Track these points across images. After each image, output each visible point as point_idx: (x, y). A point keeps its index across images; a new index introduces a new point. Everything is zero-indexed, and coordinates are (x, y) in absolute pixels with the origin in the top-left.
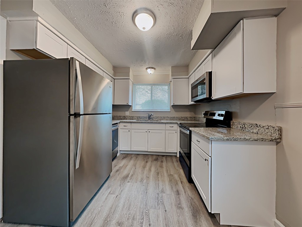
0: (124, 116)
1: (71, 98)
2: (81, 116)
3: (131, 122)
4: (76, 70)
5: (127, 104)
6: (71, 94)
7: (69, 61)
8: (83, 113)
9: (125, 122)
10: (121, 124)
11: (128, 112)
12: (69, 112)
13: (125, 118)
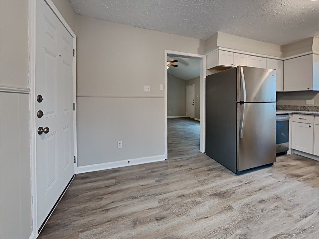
0: (303, 105)
1: (238, 92)
2: (244, 104)
3: (315, 115)
4: (241, 73)
5: (308, 89)
6: (238, 89)
7: (237, 68)
8: (246, 102)
9: (301, 114)
10: (294, 115)
11: (313, 100)
12: (237, 101)
13: (304, 108)
